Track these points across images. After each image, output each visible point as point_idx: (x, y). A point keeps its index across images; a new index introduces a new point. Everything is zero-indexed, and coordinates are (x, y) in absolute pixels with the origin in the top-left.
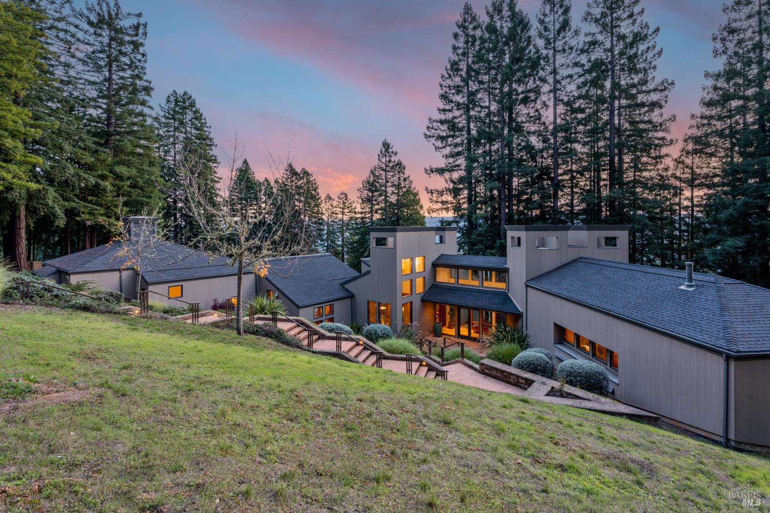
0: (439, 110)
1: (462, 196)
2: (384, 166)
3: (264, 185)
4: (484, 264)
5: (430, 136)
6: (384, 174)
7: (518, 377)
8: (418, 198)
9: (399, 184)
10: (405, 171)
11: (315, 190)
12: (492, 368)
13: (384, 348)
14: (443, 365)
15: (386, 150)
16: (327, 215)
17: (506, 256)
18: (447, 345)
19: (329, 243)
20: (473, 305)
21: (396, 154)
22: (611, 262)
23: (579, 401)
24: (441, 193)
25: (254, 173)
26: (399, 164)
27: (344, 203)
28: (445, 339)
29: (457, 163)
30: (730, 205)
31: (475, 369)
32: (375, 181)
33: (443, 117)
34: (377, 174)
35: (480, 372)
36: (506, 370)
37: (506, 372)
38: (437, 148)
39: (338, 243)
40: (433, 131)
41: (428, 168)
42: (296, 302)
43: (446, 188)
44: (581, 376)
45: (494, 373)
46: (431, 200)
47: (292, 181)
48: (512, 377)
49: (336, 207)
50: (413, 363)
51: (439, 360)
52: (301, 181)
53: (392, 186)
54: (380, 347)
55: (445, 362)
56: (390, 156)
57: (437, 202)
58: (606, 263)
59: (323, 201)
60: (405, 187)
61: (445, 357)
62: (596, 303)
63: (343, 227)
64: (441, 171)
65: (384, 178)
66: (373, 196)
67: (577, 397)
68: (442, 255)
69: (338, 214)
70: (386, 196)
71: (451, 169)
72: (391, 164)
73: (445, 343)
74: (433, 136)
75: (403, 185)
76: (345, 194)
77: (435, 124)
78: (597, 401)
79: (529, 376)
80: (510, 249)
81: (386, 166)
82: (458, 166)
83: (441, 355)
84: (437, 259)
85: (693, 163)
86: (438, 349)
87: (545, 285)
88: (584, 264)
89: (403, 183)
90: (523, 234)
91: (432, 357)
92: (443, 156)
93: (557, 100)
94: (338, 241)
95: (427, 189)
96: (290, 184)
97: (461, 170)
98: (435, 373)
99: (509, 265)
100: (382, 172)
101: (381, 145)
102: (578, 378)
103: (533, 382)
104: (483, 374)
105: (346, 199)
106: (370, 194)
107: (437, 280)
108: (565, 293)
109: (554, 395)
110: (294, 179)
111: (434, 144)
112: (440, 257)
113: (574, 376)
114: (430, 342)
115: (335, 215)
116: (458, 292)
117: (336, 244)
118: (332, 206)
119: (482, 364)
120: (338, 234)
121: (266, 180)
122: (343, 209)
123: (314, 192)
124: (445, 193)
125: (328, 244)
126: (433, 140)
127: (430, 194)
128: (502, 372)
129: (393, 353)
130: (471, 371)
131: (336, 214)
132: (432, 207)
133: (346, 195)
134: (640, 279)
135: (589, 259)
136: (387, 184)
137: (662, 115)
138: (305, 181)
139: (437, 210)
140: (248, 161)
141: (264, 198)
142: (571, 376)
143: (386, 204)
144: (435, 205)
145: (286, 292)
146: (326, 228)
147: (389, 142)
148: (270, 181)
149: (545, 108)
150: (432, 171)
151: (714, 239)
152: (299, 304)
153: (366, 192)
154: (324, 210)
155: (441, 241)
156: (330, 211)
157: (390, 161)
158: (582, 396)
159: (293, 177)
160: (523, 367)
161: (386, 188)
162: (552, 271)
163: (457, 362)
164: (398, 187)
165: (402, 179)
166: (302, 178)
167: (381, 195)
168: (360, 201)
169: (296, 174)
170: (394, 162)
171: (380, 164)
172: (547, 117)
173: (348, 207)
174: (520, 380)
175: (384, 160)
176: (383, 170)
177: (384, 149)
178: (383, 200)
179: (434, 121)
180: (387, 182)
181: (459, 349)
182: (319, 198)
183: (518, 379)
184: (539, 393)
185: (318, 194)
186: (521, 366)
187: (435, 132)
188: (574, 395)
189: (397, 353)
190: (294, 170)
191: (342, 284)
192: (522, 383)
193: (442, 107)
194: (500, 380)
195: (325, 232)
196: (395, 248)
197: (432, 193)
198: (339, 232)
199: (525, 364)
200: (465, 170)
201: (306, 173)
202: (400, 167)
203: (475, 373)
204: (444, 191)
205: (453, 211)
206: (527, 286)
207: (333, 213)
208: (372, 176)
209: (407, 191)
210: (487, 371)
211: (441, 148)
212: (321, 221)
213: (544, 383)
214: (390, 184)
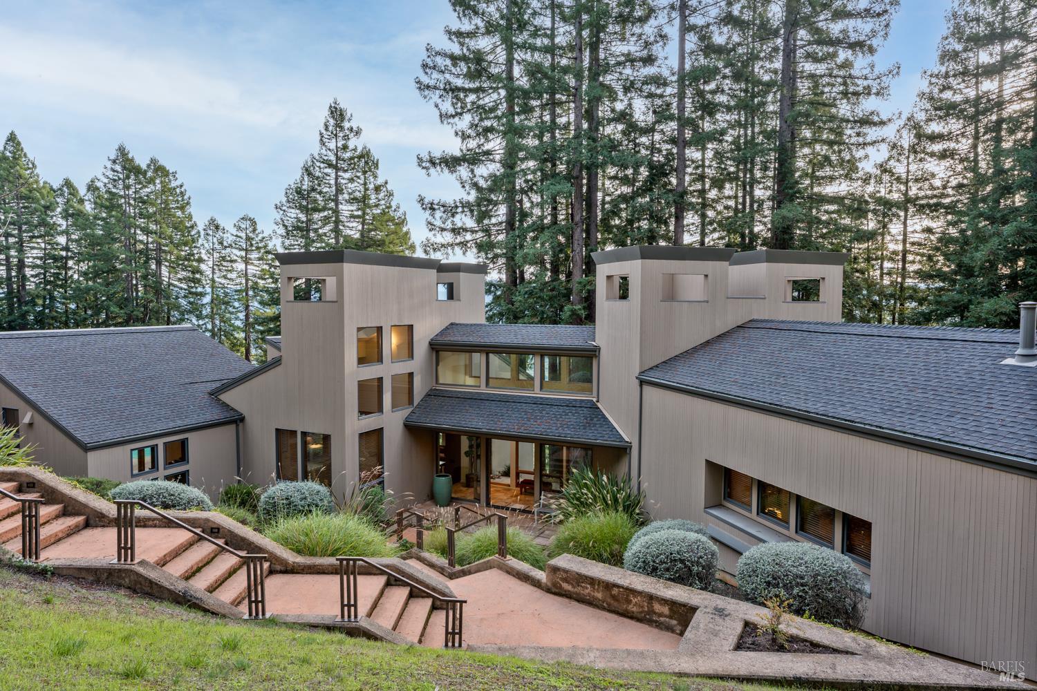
0: (449, 32)
1: (494, 220)
2: (333, 158)
3: (62, 195)
4: (545, 342)
5: (428, 87)
6: (333, 175)
7: (651, 598)
8: (405, 229)
9: (365, 198)
10: (379, 172)
11: (182, 208)
12: (581, 579)
13: (285, 541)
14: (452, 576)
15: (339, 126)
16: (210, 263)
17: (594, 321)
18: (462, 523)
19: (217, 322)
20: (523, 432)
21: (358, 133)
22: (823, 324)
23: (822, 657)
24: (451, 211)
25: (34, 166)
26: (365, 155)
27: (248, 239)
28: (457, 510)
29: (487, 147)
30: (990, 237)
31: (536, 584)
32: (313, 190)
33: (455, 49)
34: (318, 174)
35: (549, 591)
36: (620, 582)
37: (618, 586)
38: (443, 117)
39: (238, 323)
40: (435, 75)
41: (426, 157)
42: (78, 435)
43: (461, 202)
44: (802, 585)
45: (587, 590)
46: (431, 226)
47: (127, 187)
48: (634, 600)
49: (230, 246)
50: (359, 578)
51: (443, 561)
52: (151, 188)
53: (349, 202)
54: (276, 540)
55: (458, 568)
56: (346, 138)
57: (443, 230)
58: (812, 328)
59: (202, 233)
60: (377, 206)
61: (458, 552)
62: (815, 407)
63: (246, 291)
64: (451, 163)
65: (333, 182)
66: (309, 221)
67: (815, 647)
68: (452, 324)
69: (235, 261)
70: (337, 222)
71: (472, 159)
72: (347, 155)
73: (457, 520)
74: (435, 88)
75: (372, 201)
76: (250, 220)
77: (440, 61)
78: (868, 654)
79: (678, 593)
80: (604, 304)
81: (338, 158)
82: (488, 153)
83: (448, 549)
84: (442, 333)
85: (908, 172)
86: (441, 536)
87: (683, 376)
88: (763, 332)
89: (373, 197)
90: (633, 268)
91: (426, 555)
92: (457, 134)
93: (686, 29)
94: (237, 319)
95: (421, 200)
96: (122, 193)
97: (493, 161)
98: (429, 602)
99: (601, 340)
100: (328, 170)
101: (326, 113)
102: (796, 591)
103: (693, 610)
104: (555, 594)
105: (254, 230)
106: (303, 217)
107: (441, 382)
108: (735, 391)
109: (755, 647)
110: (131, 181)
111: (437, 106)
112: (447, 328)
113: (785, 586)
114: (420, 519)
115: (229, 264)
116: (487, 403)
117: (232, 325)
118: (221, 243)
119: (555, 570)
120: (236, 304)
121: (68, 183)
122: (246, 250)
123: (179, 213)
124: (460, 210)
125: (214, 325)
126: (435, 96)
127: (428, 212)
128: (609, 586)
129: (312, 553)
130: (527, 589)
131: (231, 261)
132: (433, 240)
133: (253, 223)
134: (899, 351)
135: (772, 321)
136: (340, 197)
137: (873, 66)
138: (159, 187)
139: (443, 246)
140: (20, 138)
141: (65, 223)
142: (777, 586)
143: (337, 238)
144: (439, 235)
145: (53, 412)
146: (209, 290)
147: (342, 106)
148: (76, 184)
149: (661, 43)
150: (433, 163)
151: (958, 302)
152: (86, 440)
153: (294, 213)
154: (203, 252)
155: (451, 296)
156: (216, 255)
157: (345, 147)
158: (826, 642)
159: (128, 177)
160: (655, 569)
161: (337, 205)
162: (695, 349)
163: (488, 566)
164: (363, 201)
165: (371, 186)
166: (151, 181)
167: (326, 220)
168: (282, 231)
169: (137, 171)
170: (355, 150)
171: (324, 151)
172: (666, 58)
173: (258, 248)
174: (657, 607)
175: (332, 145)
176: (330, 165)
177: (332, 122)
178: (331, 230)
179: (438, 53)
180: (339, 190)
181: (492, 531)
182: (192, 227)
183: (650, 604)
184: (716, 641)
185: (190, 217)
186: (650, 568)
187: (440, 77)
188: (805, 640)
189: (324, 554)
190: (132, 160)
191: (214, 394)
192: (660, 615)
193: (455, 25)
194: (604, 609)
195: (207, 299)
196: (339, 302)
197: (433, 209)
198: (239, 300)
199: (662, 562)
200: (500, 162)
201: (160, 170)
202: (366, 163)
203: (538, 593)
204: (457, 207)
205: (475, 250)
206: (642, 383)
207: (223, 258)
208: (306, 178)
209: (384, 213)
210: (566, 586)
211: (453, 116)
212: (198, 276)
213: (720, 612)
214: (346, 196)
